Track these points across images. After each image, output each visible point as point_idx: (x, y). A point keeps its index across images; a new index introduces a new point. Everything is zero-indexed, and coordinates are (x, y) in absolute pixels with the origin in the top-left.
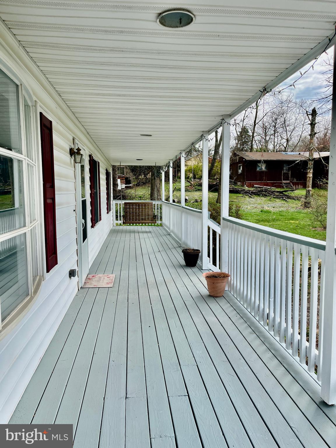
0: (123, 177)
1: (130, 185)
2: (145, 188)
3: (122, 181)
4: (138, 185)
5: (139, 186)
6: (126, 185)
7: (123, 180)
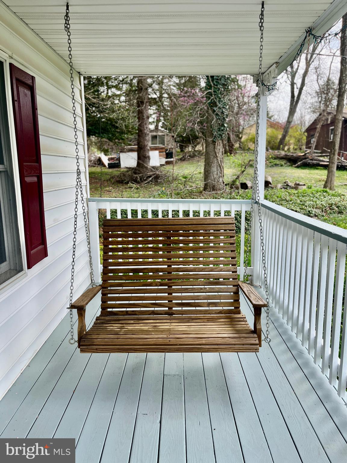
0: (162, 148)
1: (172, 159)
2: (193, 163)
3: (162, 154)
4: (182, 160)
5: (184, 160)
6: (167, 160)
7: (162, 152)
